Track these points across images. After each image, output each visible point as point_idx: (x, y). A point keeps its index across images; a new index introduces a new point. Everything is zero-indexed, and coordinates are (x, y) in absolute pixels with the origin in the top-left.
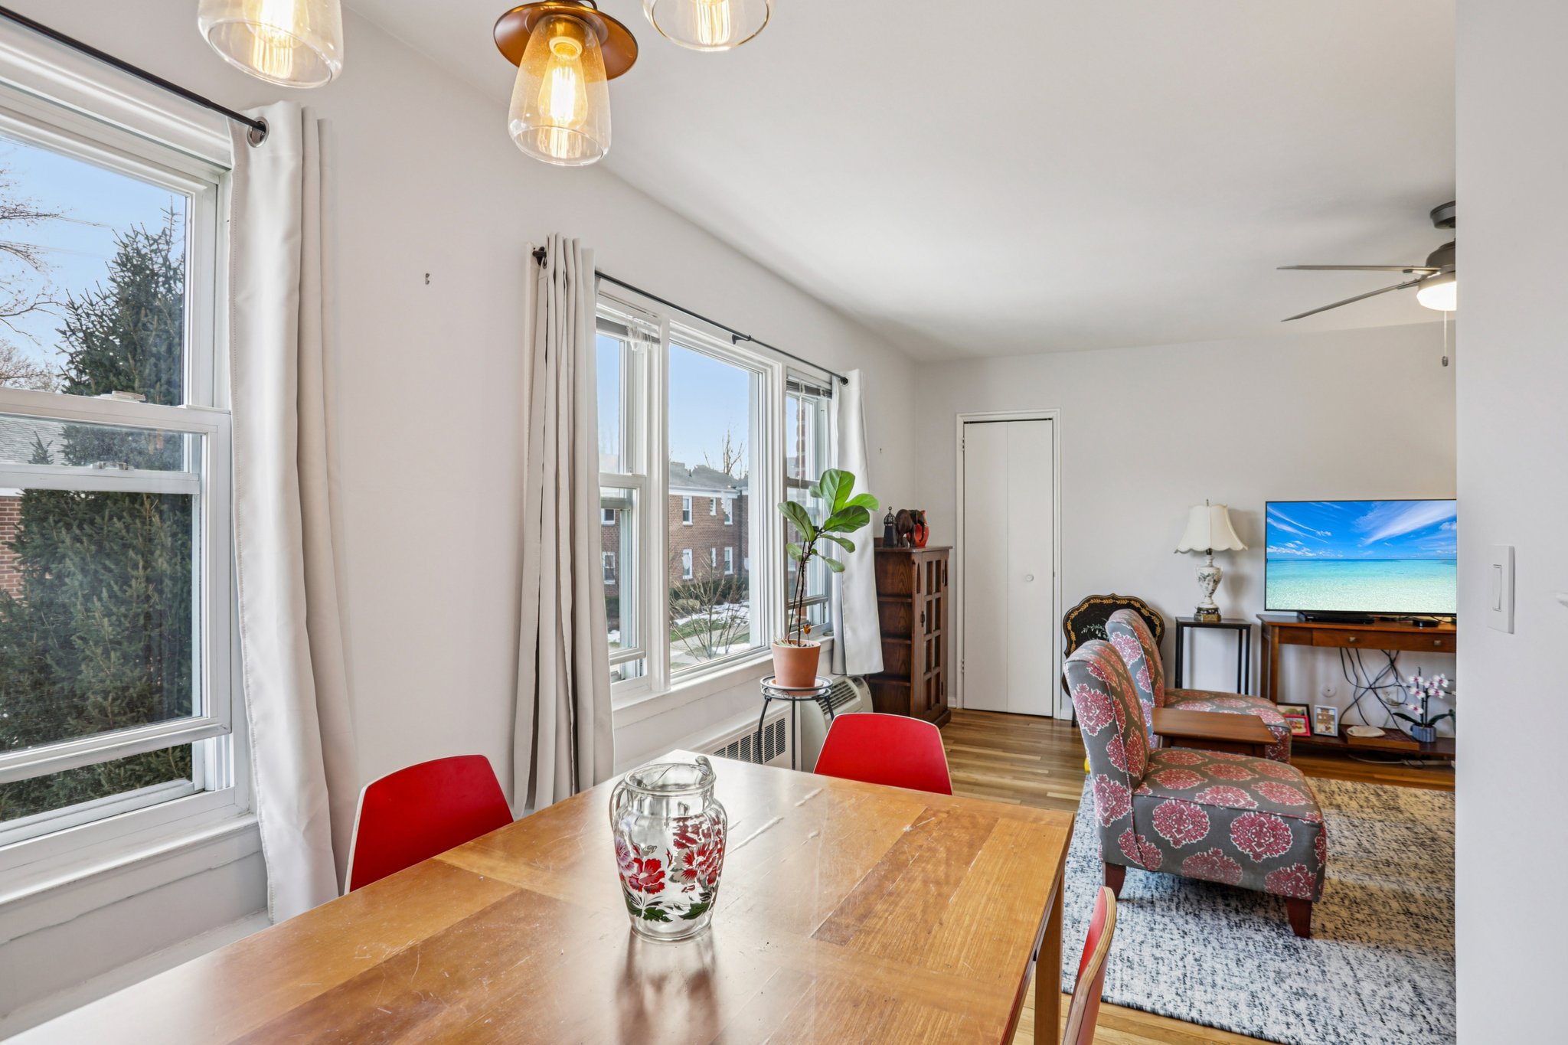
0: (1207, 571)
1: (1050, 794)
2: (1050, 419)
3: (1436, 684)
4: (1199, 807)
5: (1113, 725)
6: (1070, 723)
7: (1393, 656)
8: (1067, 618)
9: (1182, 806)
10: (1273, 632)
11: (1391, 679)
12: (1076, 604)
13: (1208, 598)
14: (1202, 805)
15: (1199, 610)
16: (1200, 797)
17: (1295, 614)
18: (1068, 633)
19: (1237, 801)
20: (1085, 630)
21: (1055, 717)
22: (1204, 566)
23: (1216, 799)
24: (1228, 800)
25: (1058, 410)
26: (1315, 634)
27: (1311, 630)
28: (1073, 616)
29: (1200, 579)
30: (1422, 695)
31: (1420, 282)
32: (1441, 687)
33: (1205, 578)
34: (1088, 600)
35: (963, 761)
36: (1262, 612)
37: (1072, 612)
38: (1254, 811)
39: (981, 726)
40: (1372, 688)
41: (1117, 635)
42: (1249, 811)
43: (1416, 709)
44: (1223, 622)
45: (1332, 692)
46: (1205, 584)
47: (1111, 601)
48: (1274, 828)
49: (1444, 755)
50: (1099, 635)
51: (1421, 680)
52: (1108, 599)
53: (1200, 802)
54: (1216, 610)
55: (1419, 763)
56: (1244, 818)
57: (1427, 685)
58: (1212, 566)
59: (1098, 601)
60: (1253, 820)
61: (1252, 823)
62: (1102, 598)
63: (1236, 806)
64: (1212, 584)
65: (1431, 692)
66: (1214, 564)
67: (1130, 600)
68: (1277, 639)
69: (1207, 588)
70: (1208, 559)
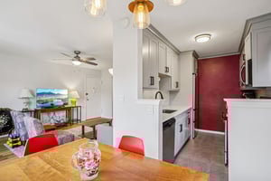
3: (61, 115)
7: (54, 113)
10: (39, 111)
11: (54, 116)
13: (25, 107)
15: (23, 109)
26: (46, 111)
30: (59, 117)
31: (73, 60)
33: (25, 103)
36: (36, 108)
40: (52, 118)
43: (58, 120)
44: (29, 111)
45: (46, 120)
54: (27, 109)
58: (26, 101)
67: (6, 109)
69: (25, 105)
70: (25, 99)
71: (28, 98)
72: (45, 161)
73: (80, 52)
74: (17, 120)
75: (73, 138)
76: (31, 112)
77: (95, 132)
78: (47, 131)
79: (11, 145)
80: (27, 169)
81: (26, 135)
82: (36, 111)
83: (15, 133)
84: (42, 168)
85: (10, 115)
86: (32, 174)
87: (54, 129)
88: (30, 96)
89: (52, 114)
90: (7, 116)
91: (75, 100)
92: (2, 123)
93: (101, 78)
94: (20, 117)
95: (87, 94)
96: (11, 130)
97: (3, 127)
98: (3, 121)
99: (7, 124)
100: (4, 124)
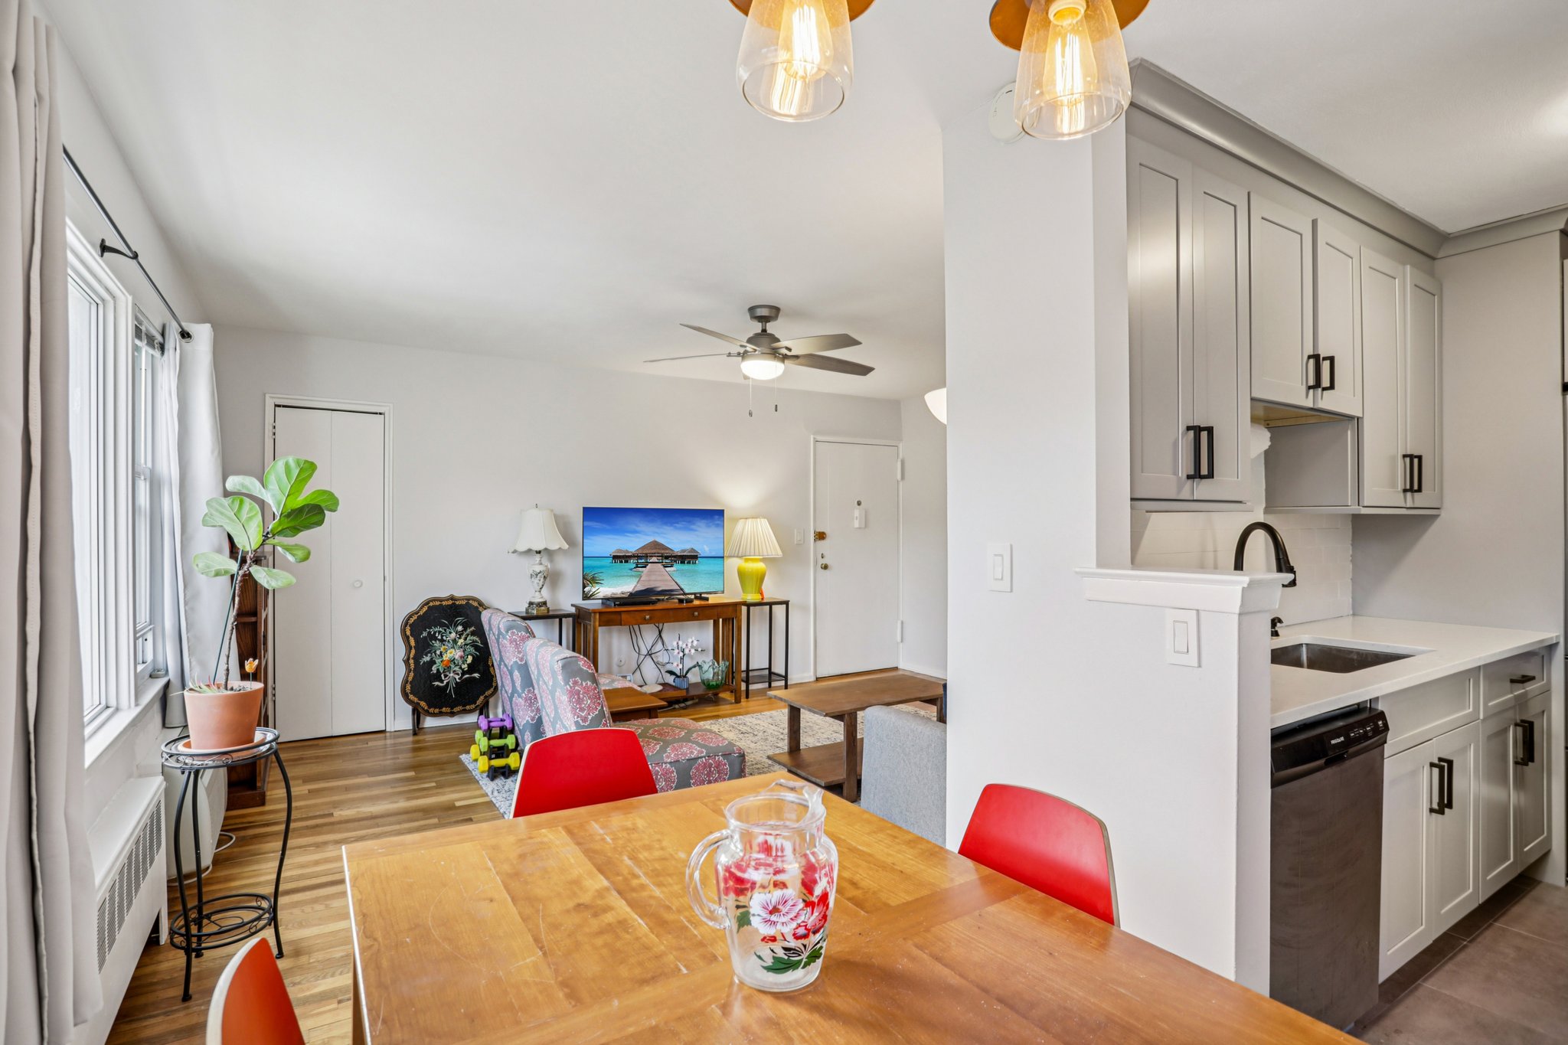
0: (538, 569)
1: (458, 804)
2: (380, 414)
3: (690, 645)
4: (668, 766)
5: (602, 711)
6: (411, 732)
7: (660, 628)
8: (405, 624)
9: (657, 768)
10: (595, 618)
11: (659, 646)
12: (414, 607)
13: (538, 593)
14: (670, 763)
15: (531, 604)
16: (668, 757)
17: (600, 601)
18: (406, 639)
19: (692, 753)
20: (425, 634)
21: (387, 730)
22: (536, 565)
23: (678, 755)
24: (686, 754)
25: (391, 405)
26: (624, 616)
27: (619, 613)
28: (412, 621)
29: (532, 576)
30: (681, 654)
31: (744, 355)
32: (692, 647)
33: (537, 575)
34: (427, 603)
35: (336, 798)
36: (580, 602)
37: (411, 617)
38: (705, 757)
39: (317, 757)
40: (650, 654)
41: (513, 633)
42: (701, 757)
43: (678, 665)
44: (551, 613)
45: (622, 663)
46: (536, 581)
47: (450, 602)
48: (718, 765)
49: (693, 696)
50: (439, 637)
51: (680, 643)
52: (448, 600)
53: (669, 760)
54: (545, 603)
55: (682, 705)
56: (699, 765)
57: (684, 646)
58: (541, 564)
59: (438, 603)
60: (705, 764)
61: (705, 766)
62: (441, 600)
63: (693, 756)
64: (542, 579)
65: (687, 651)
66: (543, 562)
67: (469, 600)
68: (597, 623)
69: (538, 583)
70: (538, 557)
71: (547, 553)
72: (590, 854)
73: (775, 312)
74: (505, 654)
75: (737, 766)
76: (561, 617)
77: (853, 745)
78: (618, 716)
79: (483, 764)
80: (516, 875)
81: (538, 726)
82: (580, 617)
83: (497, 712)
84: (576, 882)
85: (480, 632)
86: (531, 900)
87: (650, 712)
88: (557, 543)
89: (649, 635)
90: (473, 633)
91: (761, 566)
92: (455, 663)
93: (901, 446)
94: (515, 641)
95: (821, 536)
96: (486, 697)
97: (458, 680)
98: (457, 654)
99: (472, 668)
100: (461, 668)
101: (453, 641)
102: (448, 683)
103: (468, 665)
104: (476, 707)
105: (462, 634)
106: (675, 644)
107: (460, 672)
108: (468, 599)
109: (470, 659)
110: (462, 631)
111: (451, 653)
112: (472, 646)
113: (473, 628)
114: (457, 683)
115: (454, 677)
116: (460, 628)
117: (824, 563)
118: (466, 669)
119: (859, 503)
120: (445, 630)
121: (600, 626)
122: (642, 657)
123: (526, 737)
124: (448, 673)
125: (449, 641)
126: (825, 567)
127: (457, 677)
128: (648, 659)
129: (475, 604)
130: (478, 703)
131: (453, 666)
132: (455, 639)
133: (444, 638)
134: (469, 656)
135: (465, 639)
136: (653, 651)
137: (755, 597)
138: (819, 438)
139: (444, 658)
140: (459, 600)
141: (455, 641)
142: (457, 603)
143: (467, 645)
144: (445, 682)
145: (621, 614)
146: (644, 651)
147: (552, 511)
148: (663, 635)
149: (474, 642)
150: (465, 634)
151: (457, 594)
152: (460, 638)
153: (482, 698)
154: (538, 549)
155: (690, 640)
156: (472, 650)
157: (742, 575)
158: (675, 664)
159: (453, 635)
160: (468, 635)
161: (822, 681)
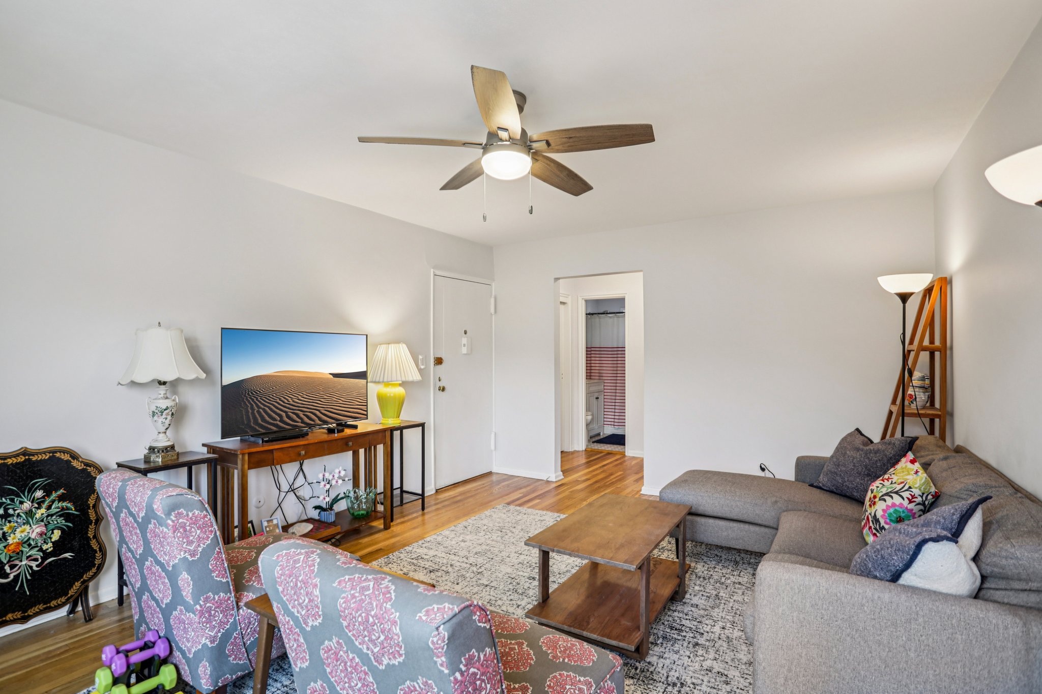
0: (163, 404)
3: (336, 476)
10: (243, 460)
15: (152, 449)
22: (162, 400)
26: (276, 454)
27: (271, 451)
29: (154, 414)
30: (328, 486)
32: (339, 478)
36: (218, 442)
41: (179, 515)
43: (324, 499)
44: (181, 459)
45: (262, 503)
46: (161, 419)
47: (21, 459)
49: (348, 530)
51: (327, 475)
52: (17, 456)
54: (173, 447)
57: (331, 477)
58: (167, 398)
59: (0, 462)
64: (168, 418)
65: (334, 482)
66: (168, 396)
68: (246, 466)
70: (162, 390)
76: (190, 464)
82: (217, 462)
88: (190, 372)
90: (61, 498)
91: (400, 391)
92: (30, 545)
93: (493, 284)
94: (183, 526)
95: (439, 361)
96: (85, 581)
97: (35, 568)
98: (34, 531)
99: (59, 547)
100: (41, 550)
101: (26, 513)
102: (17, 577)
103: (53, 543)
104: (67, 600)
105: (43, 502)
106: (321, 476)
107: (39, 555)
108: (53, 451)
109: (57, 535)
110: (43, 497)
111: (22, 532)
112: (60, 516)
113: (62, 491)
114: (34, 573)
115: (28, 564)
116: (39, 494)
117: (442, 386)
118: (50, 550)
119: (466, 332)
120: (12, 500)
121: (249, 468)
122: (283, 494)
123: (201, 670)
124: (17, 562)
125: (19, 515)
126: (443, 389)
127: (34, 564)
128: (291, 495)
129: (66, 457)
130: (71, 592)
131: (26, 549)
132: (31, 511)
133: (11, 511)
134: (56, 531)
135: (49, 508)
136: (296, 486)
137: (395, 422)
138: (438, 273)
139: (11, 540)
140: (37, 454)
141: (30, 514)
142: (34, 458)
143: (52, 515)
144: (12, 576)
145: (273, 453)
146: (285, 487)
147: (182, 331)
148: (304, 468)
149: (63, 509)
150: (48, 501)
151: (32, 446)
152: (39, 508)
153: (78, 584)
154: (163, 379)
155: (337, 471)
156: (61, 521)
157: (382, 400)
158: (321, 498)
159: (27, 505)
160: (53, 502)
161: (442, 492)
